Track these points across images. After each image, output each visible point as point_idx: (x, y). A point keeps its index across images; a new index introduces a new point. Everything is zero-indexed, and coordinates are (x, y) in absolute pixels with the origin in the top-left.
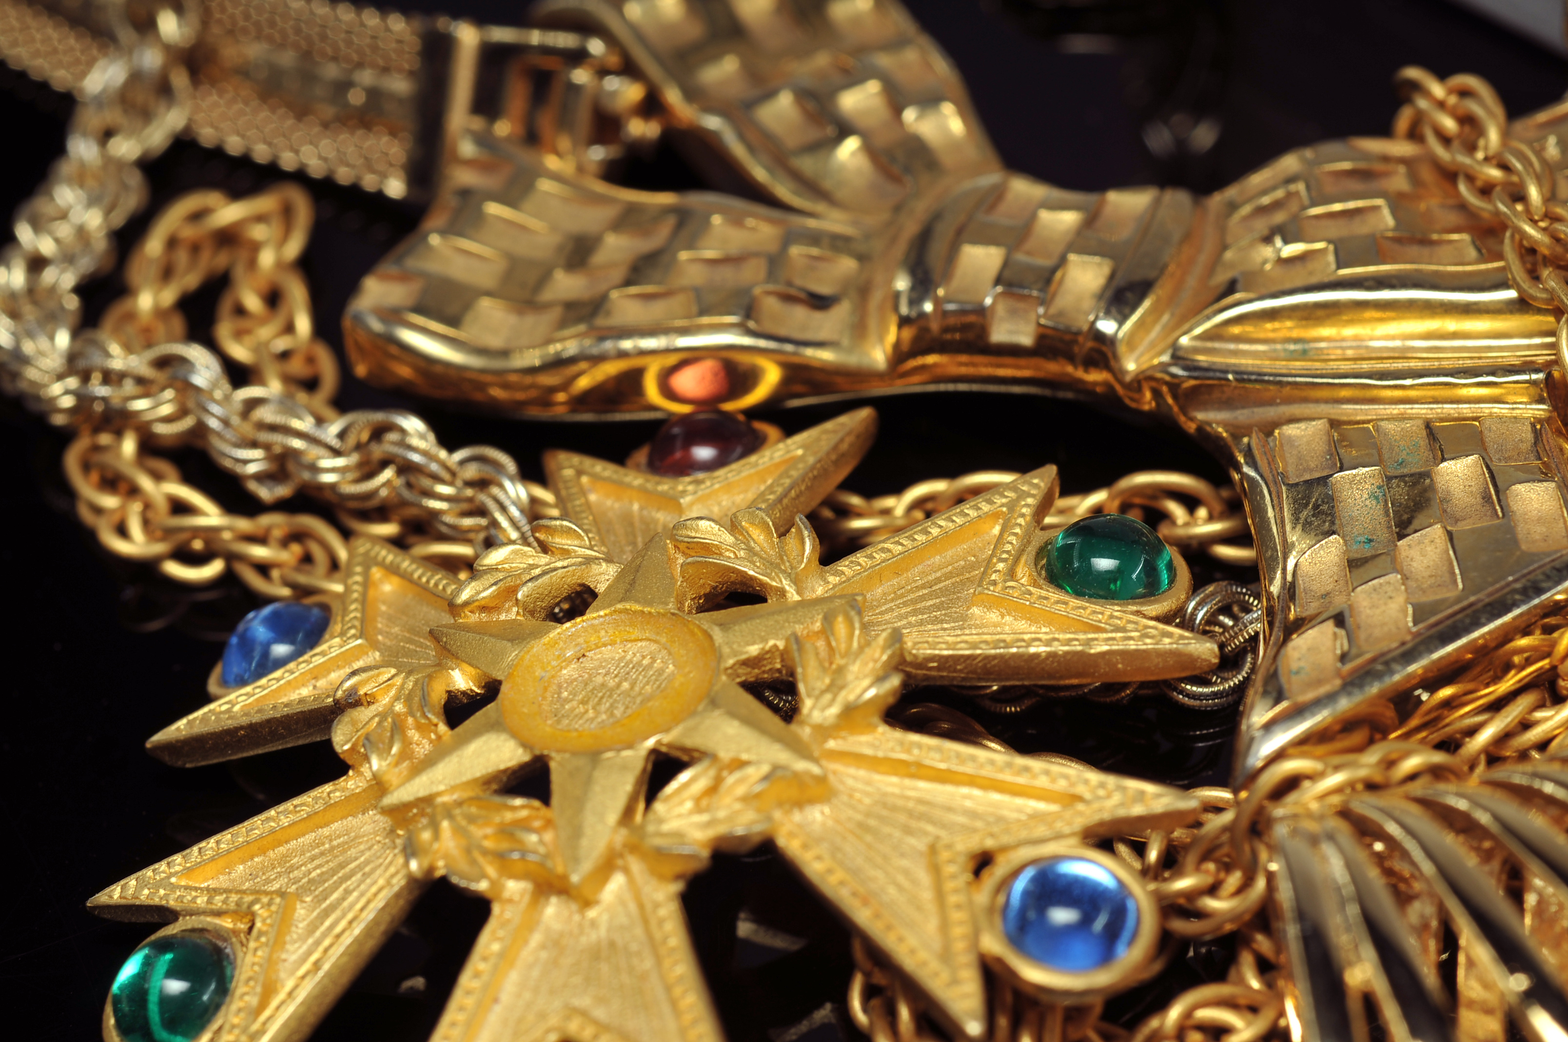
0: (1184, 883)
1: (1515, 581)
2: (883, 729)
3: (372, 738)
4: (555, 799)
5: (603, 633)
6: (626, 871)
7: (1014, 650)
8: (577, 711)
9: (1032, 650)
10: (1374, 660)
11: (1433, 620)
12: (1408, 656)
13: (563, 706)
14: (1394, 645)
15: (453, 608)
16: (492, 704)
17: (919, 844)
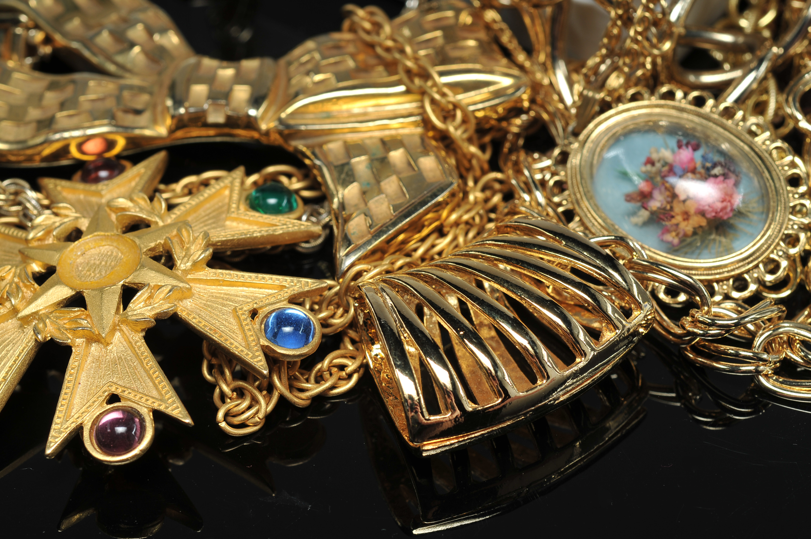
0: (323, 315)
1: (428, 193)
2: (208, 269)
3: (10, 292)
4: (89, 307)
5: (90, 244)
6: (121, 330)
7: (248, 236)
8: (87, 274)
9: (255, 235)
10: (382, 226)
11: (400, 210)
12: (394, 224)
13: (80, 273)
14: (388, 220)
15: (27, 241)
16: (54, 275)
17: (229, 309)
